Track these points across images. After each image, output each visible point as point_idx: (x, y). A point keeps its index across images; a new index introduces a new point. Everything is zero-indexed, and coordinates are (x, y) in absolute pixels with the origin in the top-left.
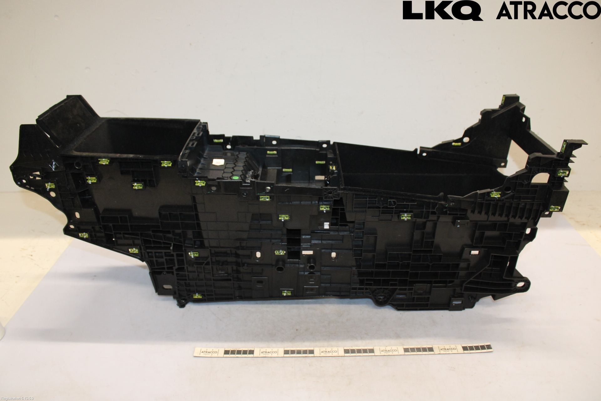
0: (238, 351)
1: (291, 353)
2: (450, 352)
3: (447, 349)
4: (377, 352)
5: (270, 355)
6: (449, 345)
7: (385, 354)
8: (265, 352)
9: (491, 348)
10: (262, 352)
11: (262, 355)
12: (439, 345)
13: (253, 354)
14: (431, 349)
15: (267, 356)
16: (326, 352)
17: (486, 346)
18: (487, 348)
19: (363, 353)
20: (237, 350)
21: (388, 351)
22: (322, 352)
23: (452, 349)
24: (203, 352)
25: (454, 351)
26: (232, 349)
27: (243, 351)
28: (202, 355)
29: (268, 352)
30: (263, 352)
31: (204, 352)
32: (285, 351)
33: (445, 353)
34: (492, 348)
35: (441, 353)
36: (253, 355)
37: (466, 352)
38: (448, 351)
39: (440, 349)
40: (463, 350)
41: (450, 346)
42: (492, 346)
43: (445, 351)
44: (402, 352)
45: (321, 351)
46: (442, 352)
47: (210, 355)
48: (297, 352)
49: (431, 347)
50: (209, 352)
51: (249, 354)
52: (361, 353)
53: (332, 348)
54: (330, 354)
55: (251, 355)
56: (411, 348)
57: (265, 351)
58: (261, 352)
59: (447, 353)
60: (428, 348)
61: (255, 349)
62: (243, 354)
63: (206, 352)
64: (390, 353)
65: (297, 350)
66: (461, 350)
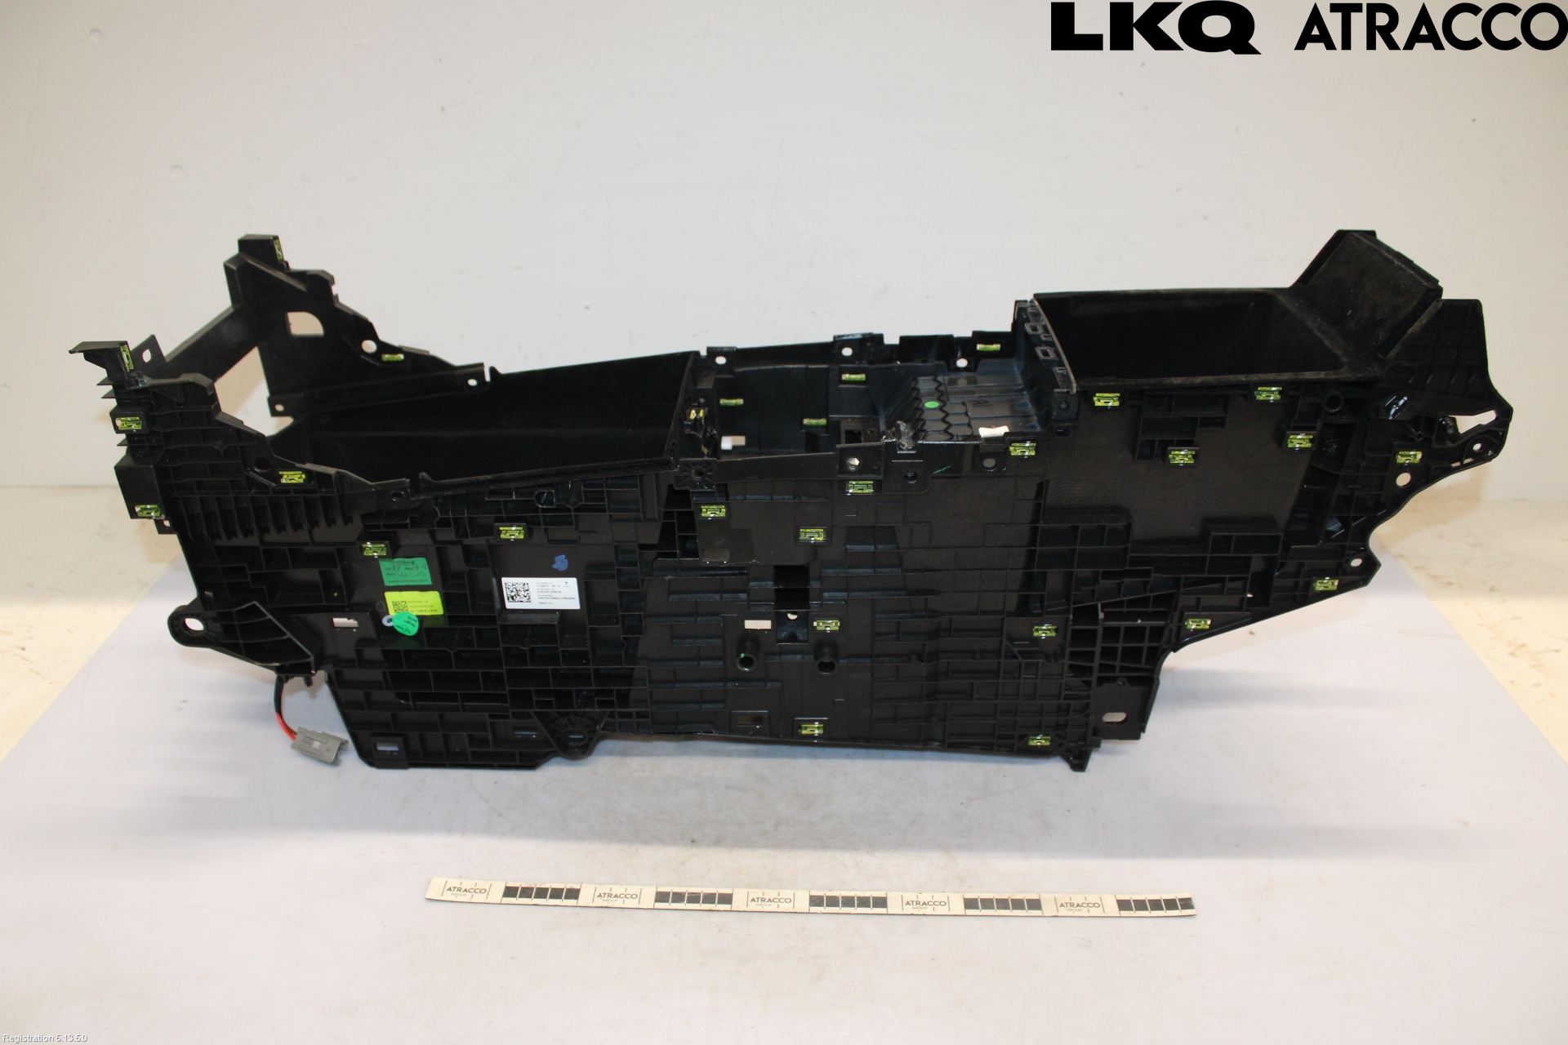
0: (538, 889)
1: (674, 901)
2: (1084, 912)
3: (1078, 905)
4: (894, 907)
5: (619, 903)
6: (1084, 896)
7: (916, 912)
8: (606, 895)
9: (1192, 907)
10: (600, 895)
11: (599, 902)
12: (1056, 895)
13: (576, 897)
14: (1035, 904)
15: (610, 904)
16: (763, 900)
17: (1180, 900)
18: (1181, 905)
19: (859, 906)
20: (538, 886)
21: (924, 903)
22: (753, 900)
23: (1090, 905)
24: (450, 889)
25: (1095, 912)
26: (524, 885)
27: (553, 889)
28: (448, 896)
29: (616, 896)
30: (603, 895)
31: (452, 889)
32: (658, 894)
33: (1070, 913)
34: (1195, 906)
35: (1060, 914)
36: (576, 901)
37: (1125, 913)
38: (1080, 910)
39: (1059, 905)
40: (1117, 909)
41: (1086, 898)
42: (1195, 902)
43: (1071, 910)
44: (958, 907)
45: (750, 899)
46: (1063, 912)
47: (467, 897)
48: (688, 897)
49: (1036, 897)
50: (466, 890)
51: (566, 898)
52: (853, 906)
53: (779, 891)
54: (773, 907)
55: (572, 902)
56: (982, 900)
57: (608, 891)
58: (597, 894)
59: (1077, 914)
60: (1028, 900)
61: (584, 885)
62: (551, 897)
63: (459, 890)
64: (929, 910)
65: (689, 893)
66: (1113, 909)
